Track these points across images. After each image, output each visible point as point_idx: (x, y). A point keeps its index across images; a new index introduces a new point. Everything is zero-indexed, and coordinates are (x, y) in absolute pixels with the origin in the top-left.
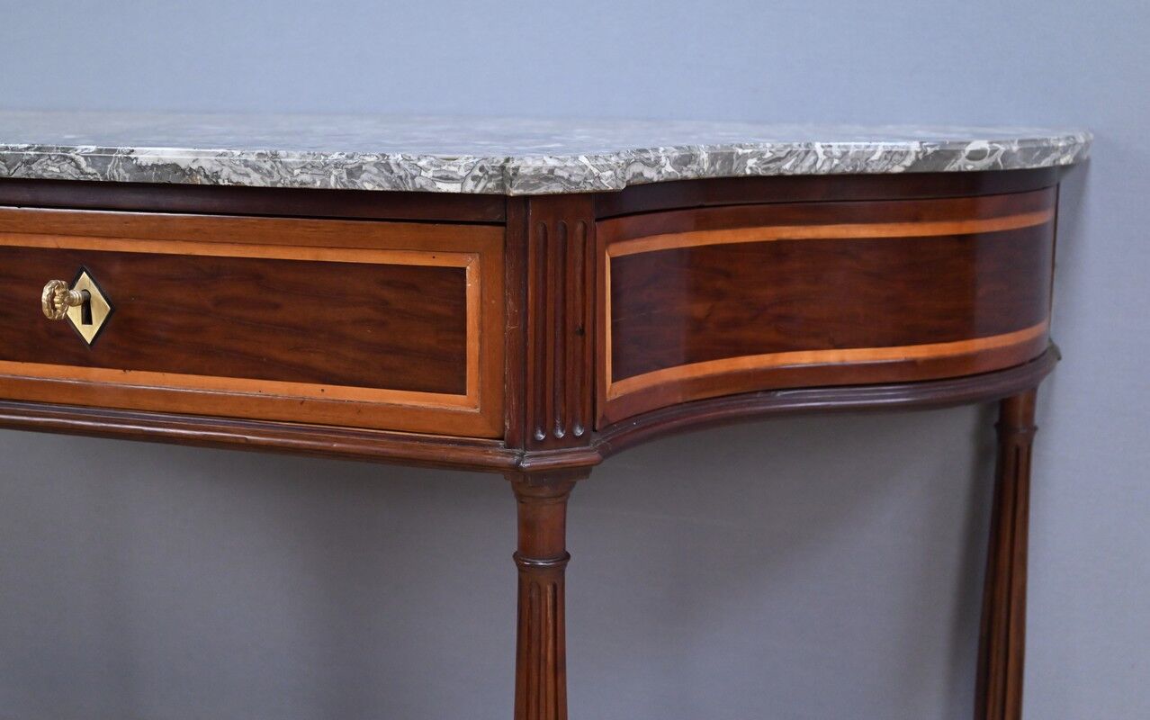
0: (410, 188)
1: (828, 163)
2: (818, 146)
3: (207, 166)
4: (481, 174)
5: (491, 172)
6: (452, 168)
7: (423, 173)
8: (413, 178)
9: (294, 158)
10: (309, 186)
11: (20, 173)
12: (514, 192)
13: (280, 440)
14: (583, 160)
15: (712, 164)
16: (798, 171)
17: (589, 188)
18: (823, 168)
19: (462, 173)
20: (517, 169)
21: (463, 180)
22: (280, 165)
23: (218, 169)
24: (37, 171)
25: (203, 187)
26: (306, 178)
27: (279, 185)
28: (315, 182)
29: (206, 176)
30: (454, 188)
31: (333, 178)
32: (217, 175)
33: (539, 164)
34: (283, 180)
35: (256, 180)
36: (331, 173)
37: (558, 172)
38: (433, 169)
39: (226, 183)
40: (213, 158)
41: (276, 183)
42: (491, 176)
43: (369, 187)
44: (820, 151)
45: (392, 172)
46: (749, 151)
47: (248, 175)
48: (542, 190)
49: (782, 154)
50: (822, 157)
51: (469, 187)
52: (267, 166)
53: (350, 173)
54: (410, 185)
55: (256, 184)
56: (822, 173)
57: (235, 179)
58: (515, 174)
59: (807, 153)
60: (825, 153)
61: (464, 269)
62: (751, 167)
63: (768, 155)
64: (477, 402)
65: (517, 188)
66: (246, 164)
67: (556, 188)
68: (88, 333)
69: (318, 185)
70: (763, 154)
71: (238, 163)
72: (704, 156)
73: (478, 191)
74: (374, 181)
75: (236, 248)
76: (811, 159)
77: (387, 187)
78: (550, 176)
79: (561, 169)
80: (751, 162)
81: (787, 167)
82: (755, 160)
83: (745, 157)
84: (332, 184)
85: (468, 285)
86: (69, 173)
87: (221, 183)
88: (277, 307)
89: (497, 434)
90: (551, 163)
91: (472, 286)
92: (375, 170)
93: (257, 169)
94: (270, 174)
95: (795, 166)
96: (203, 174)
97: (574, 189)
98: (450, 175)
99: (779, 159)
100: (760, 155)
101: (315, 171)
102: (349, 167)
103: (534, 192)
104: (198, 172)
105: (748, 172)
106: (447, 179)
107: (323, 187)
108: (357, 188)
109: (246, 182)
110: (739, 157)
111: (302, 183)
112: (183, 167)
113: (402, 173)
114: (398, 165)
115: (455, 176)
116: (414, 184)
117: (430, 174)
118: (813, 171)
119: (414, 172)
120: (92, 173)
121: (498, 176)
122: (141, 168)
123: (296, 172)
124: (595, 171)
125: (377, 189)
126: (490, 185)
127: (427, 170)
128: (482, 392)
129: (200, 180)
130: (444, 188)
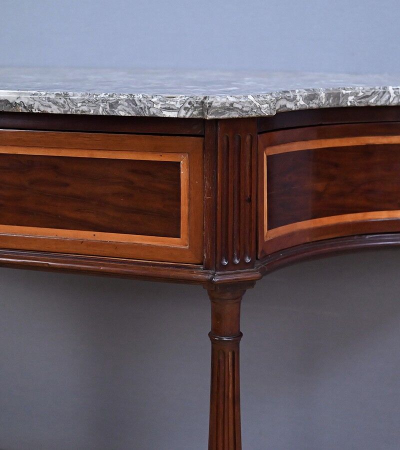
0: (147, 114)
1: (396, 99)
2: (390, 89)
3: (25, 101)
4: (189, 106)
5: (195, 105)
6: (172, 103)
7: (155, 106)
8: (149, 108)
9: (78, 96)
10: (86, 113)
12: (209, 117)
13: (68, 265)
14: (251, 98)
15: (327, 99)
16: (379, 104)
17: (254, 115)
18: (394, 102)
19: (178, 106)
20: (211, 103)
21: (178, 110)
22: (69, 101)
23: (32, 103)
25: (23, 113)
26: (85, 108)
27: (69, 113)
28: (90, 111)
29: (25, 107)
30: (173, 115)
31: (101, 108)
32: (31, 107)
33: (224, 100)
34: (71, 110)
35: (55, 110)
36: (100, 105)
37: (236, 105)
38: (161, 103)
39: (37, 111)
40: (29, 96)
41: (67, 111)
42: (196, 108)
43: (122, 114)
44: (392, 92)
45: (136, 105)
46: (350, 92)
47: (50, 107)
48: (226, 116)
49: (369, 94)
50: (393, 95)
51: (182, 114)
52: (62, 101)
53: (111, 106)
54: (147, 113)
55: (55, 112)
56: (393, 104)
57: (42, 109)
58: (209, 106)
59: (384, 93)
60: (395, 93)
61: (180, 163)
62: (350, 101)
63: (361, 94)
64: (187, 243)
65: (211, 115)
66: (49, 100)
67: (235, 115)
69: (92, 113)
70: (358, 94)
71: (44, 99)
72: (323, 95)
73: (187, 116)
74: (125, 110)
75: (43, 150)
76: (387, 96)
77: (133, 114)
78: (231, 108)
79: (237, 103)
80: (351, 98)
81: (372, 101)
82: (353, 97)
83: (347, 95)
84: (101, 112)
85: (182, 172)
87: (34, 111)
88: (67, 185)
89: (199, 262)
90: (232, 99)
91: (184, 173)
92: (126, 104)
93: (56, 103)
94: (63, 106)
95: (377, 101)
96: (23, 106)
97: (245, 115)
98: (171, 107)
99: (368, 96)
100: (356, 94)
101: (90, 104)
102: (111, 102)
103: (221, 117)
104: (20, 105)
105: (349, 104)
106: (169, 109)
107: (95, 114)
108: (115, 114)
109: (49, 111)
110: (343, 95)
111: (82, 111)
112: (11, 102)
113: (142, 106)
114: (140, 100)
115: (174, 108)
116: (149, 112)
117: (159, 106)
118: (388, 104)
119: (149, 105)
121: (200, 107)
123: (79, 105)
124: (258, 104)
125: (127, 115)
126: (195, 113)
127: (157, 104)
128: (190, 236)
129: (21, 109)
130: (168, 114)
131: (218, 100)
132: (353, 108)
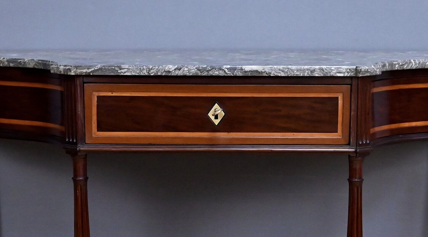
0: (329, 75)
1: (415, 66)
2: (412, 60)
3: (267, 71)
4: (349, 71)
5: (352, 71)
6: (341, 70)
7: (333, 71)
8: (330, 72)
9: (294, 68)
10: (299, 76)
11: (205, 74)
12: (360, 76)
14: (372, 66)
15: (389, 67)
16: (408, 68)
17: (374, 74)
18: (414, 67)
19: (344, 71)
20: (361, 70)
21: (344, 73)
22: (290, 70)
23: (270, 71)
24: (211, 73)
25: (265, 77)
26: (298, 73)
27: (290, 76)
28: (301, 74)
29: (267, 73)
30: (342, 75)
31: (306, 73)
32: (270, 73)
33: (365, 68)
34: (291, 74)
35: (283, 74)
36: (306, 72)
37: (369, 70)
38: (336, 70)
39: (273, 75)
40: (269, 68)
41: (289, 75)
43: (317, 75)
44: (413, 62)
45: (324, 71)
46: (396, 63)
47: (280, 73)
48: (366, 75)
49: (404, 63)
50: (414, 64)
51: (346, 75)
52: (286, 70)
53: (311, 72)
54: (329, 74)
55: (282, 76)
56: (414, 68)
57: (276, 74)
58: (361, 71)
59: (410, 63)
60: (414, 63)
61: (338, 97)
62: (397, 67)
63: (401, 64)
64: (341, 135)
65: (361, 74)
66: (280, 70)
67: (368, 74)
68: (217, 122)
69: (302, 75)
70: (400, 63)
71: (277, 70)
72: (387, 65)
73: (348, 76)
74: (318, 74)
77: (322, 75)
78: (367, 71)
79: (369, 69)
80: (397, 66)
81: (405, 67)
82: (398, 65)
83: (395, 64)
84: (306, 75)
85: (339, 102)
86: (222, 73)
87: (271, 75)
89: (347, 144)
90: (367, 68)
92: (319, 71)
93: (283, 71)
94: (287, 73)
95: (407, 67)
96: (266, 73)
97: (372, 75)
98: (341, 71)
99: (403, 65)
100: (399, 64)
101: (301, 71)
102: (311, 70)
103: (364, 75)
104: (264, 72)
105: (396, 69)
106: (340, 73)
107: (303, 76)
108: (313, 76)
109: (279, 75)
110: (394, 64)
111: (297, 75)
112: (259, 71)
113: (327, 71)
114: (326, 69)
115: (342, 72)
116: (330, 74)
117: (335, 71)
118: (411, 68)
119: (330, 71)
120: (229, 73)
121: (354, 71)
122: (246, 72)
123: (295, 72)
124: (376, 69)
125: (319, 76)
126: (352, 74)
127: (334, 70)
128: (342, 132)
129: (265, 75)
130: (339, 75)
131: (364, 68)
132: (397, 71)
